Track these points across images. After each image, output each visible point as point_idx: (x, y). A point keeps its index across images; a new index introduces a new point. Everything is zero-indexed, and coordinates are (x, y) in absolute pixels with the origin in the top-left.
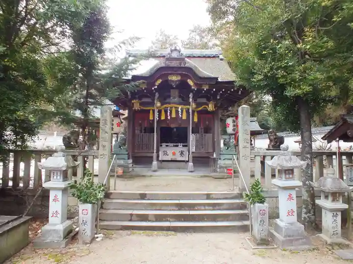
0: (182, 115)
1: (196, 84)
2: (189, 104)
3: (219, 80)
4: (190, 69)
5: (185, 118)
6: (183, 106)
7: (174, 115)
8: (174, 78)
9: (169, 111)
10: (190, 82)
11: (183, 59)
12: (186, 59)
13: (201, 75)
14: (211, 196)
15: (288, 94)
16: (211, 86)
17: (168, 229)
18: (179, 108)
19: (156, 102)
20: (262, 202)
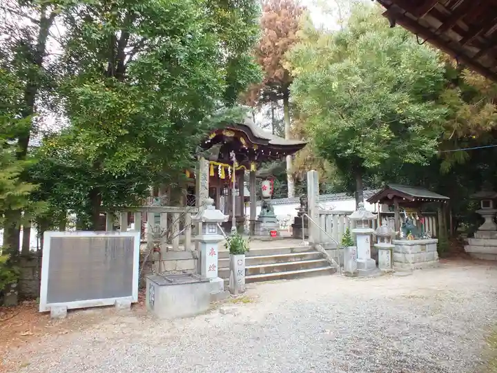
1: (248, 143)
2: (231, 164)
3: (269, 142)
4: (247, 128)
6: (222, 165)
8: (229, 134)
10: (243, 141)
14: (294, 250)
16: (261, 147)
17: (281, 277)
20: (352, 245)
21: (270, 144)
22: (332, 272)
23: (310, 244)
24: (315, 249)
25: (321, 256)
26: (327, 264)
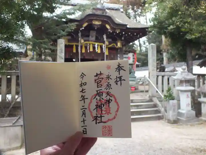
0: (97, 49)
1: (112, 28)
2: (104, 42)
3: (128, 26)
4: (109, 18)
5: (100, 52)
6: (98, 43)
7: (91, 50)
8: (97, 23)
9: (88, 47)
10: (108, 27)
11: (105, 10)
12: (106, 10)
13: (116, 22)
15: (188, 38)
16: (122, 30)
18: (95, 45)
19: (80, 39)
20: (173, 99)
21: (127, 28)
22: (159, 118)
23: (149, 97)
24: (151, 100)
25: (155, 106)
26: (158, 112)
